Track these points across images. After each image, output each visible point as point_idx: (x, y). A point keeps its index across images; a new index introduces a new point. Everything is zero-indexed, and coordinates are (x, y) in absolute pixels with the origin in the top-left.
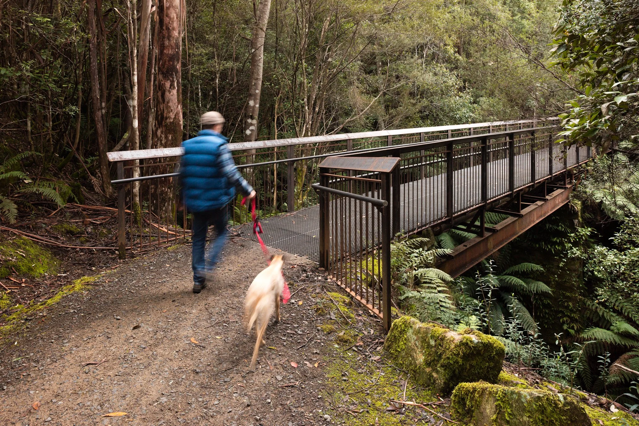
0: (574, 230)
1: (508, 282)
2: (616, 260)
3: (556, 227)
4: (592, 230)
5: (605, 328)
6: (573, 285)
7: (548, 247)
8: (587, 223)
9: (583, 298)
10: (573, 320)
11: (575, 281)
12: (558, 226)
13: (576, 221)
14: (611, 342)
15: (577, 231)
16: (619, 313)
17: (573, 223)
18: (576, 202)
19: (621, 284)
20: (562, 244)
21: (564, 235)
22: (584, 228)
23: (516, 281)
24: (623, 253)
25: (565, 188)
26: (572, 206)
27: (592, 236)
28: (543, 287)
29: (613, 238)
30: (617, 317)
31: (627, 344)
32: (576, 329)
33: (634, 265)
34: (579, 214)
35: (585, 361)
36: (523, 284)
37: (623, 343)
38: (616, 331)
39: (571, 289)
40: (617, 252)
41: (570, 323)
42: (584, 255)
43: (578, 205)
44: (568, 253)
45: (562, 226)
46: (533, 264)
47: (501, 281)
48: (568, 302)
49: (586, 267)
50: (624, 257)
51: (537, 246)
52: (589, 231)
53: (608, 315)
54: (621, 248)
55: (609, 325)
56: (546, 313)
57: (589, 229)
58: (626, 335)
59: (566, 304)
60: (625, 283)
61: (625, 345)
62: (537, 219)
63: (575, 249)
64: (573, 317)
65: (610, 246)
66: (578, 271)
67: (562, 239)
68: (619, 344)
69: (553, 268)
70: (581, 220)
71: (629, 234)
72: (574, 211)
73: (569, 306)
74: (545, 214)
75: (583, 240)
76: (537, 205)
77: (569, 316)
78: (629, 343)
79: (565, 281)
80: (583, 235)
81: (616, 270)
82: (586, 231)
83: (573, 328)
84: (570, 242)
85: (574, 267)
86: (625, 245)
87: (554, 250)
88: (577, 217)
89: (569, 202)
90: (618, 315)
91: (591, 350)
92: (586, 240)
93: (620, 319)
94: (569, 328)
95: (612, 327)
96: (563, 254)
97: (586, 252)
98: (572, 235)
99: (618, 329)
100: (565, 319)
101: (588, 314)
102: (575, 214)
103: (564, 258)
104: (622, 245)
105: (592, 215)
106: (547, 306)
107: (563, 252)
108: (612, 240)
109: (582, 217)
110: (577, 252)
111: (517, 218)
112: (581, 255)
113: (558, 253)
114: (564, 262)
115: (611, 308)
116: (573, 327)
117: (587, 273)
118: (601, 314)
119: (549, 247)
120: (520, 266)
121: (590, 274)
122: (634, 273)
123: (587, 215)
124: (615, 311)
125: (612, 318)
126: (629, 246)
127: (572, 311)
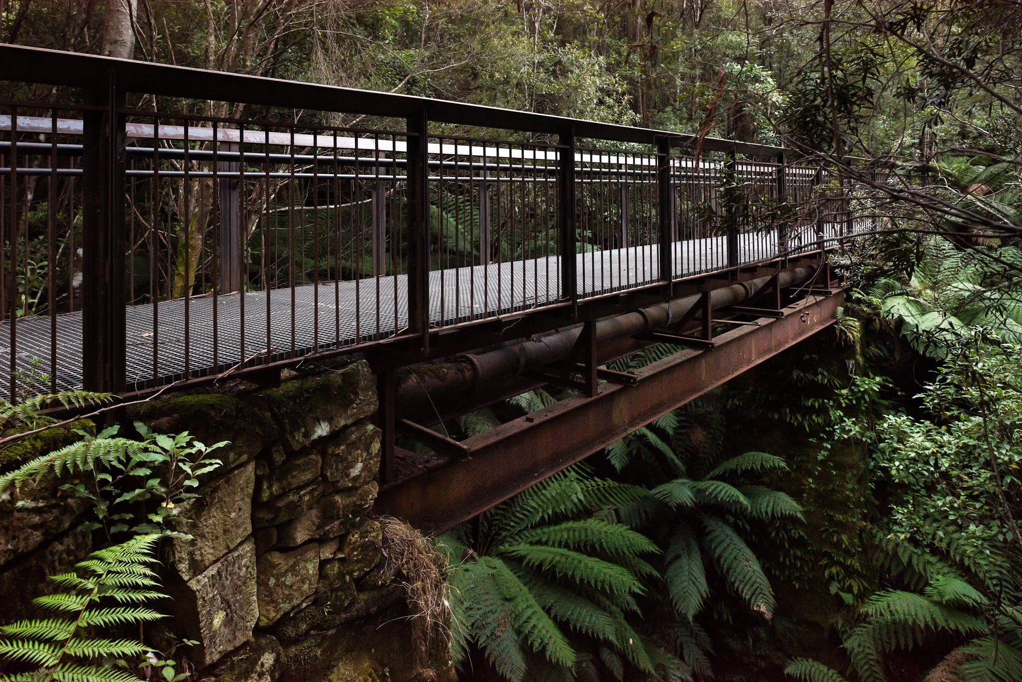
0: (848, 382)
1: (711, 494)
2: (928, 444)
3: (811, 377)
4: (883, 380)
5: (914, 591)
6: (848, 496)
7: (796, 418)
8: (873, 366)
9: (869, 526)
10: (850, 572)
11: (852, 490)
12: (816, 374)
13: (851, 364)
14: (926, 625)
15: (854, 384)
16: (943, 555)
17: (845, 367)
18: (851, 323)
19: (940, 503)
20: (823, 411)
21: (828, 392)
22: (868, 377)
23: (727, 491)
24: (944, 428)
25: (827, 294)
26: (841, 330)
27: (885, 392)
28: (787, 504)
29: (921, 395)
30: (939, 565)
31: (960, 627)
32: (856, 591)
33: (971, 453)
34: (858, 347)
35: (878, 662)
36: (742, 498)
37: (952, 626)
38: (936, 598)
39: (843, 506)
40: (932, 426)
41: (844, 579)
42: (868, 434)
43: (854, 328)
44: (834, 430)
45: (823, 375)
46: (766, 455)
47: (699, 492)
48: (839, 534)
49: (874, 459)
50: (946, 438)
51: (776, 416)
52: (878, 383)
53: (923, 560)
54: (940, 417)
55: (922, 584)
56: (796, 558)
57: (878, 379)
58: (957, 607)
59: (835, 539)
60: (949, 499)
61: (957, 631)
62: (758, 357)
63: (848, 422)
64: (852, 566)
65: (917, 413)
66: (858, 467)
67: (823, 402)
68: (943, 628)
69: (808, 462)
70: (860, 359)
71: (956, 386)
72: (845, 341)
73: (840, 541)
74: (779, 345)
75: (866, 402)
76: (757, 324)
77: (842, 565)
78: (964, 624)
79: (833, 490)
80: (866, 391)
81: (928, 470)
82: (872, 384)
83: (849, 590)
84: (839, 407)
85: (849, 460)
86: (948, 409)
87: (810, 425)
88: (853, 355)
89: (836, 323)
90: (940, 560)
91: (885, 638)
92: (873, 402)
93: (946, 570)
94: (842, 589)
95: (928, 589)
96: (825, 432)
97: (872, 428)
98: (844, 392)
99: (940, 594)
100: (834, 570)
101: (879, 559)
102: (849, 347)
103: (827, 441)
104: (941, 410)
105: (884, 350)
106: (799, 543)
107: (825, 429)
108: (921, 400)
109: (863, 354)
110: (852, 428)
111: (700, 352)
112: (863, 435)
113: (816, 430)
114: (826, 449)
115: (927, 546)
116: (850, 587)
117: (875, 473)
118: (905, 560)
119: (800, 419)
120: (740, 459)
121: (880, 473)
122: (970, 476)
123: (874, 349)
124: (935, 551)
125: (929, 567)
126: (956, 413)
127: (848, 553)
